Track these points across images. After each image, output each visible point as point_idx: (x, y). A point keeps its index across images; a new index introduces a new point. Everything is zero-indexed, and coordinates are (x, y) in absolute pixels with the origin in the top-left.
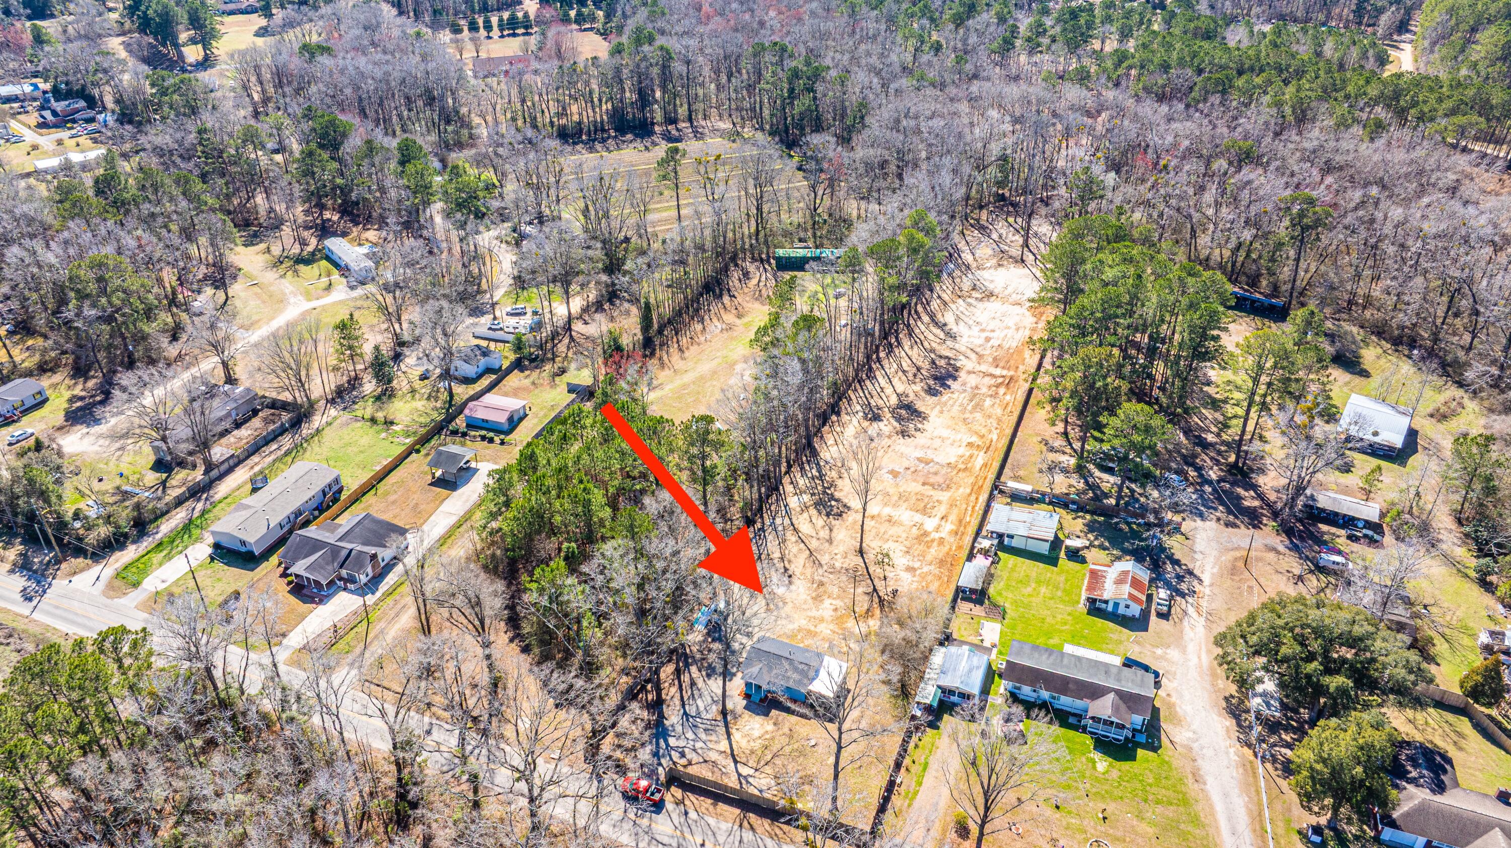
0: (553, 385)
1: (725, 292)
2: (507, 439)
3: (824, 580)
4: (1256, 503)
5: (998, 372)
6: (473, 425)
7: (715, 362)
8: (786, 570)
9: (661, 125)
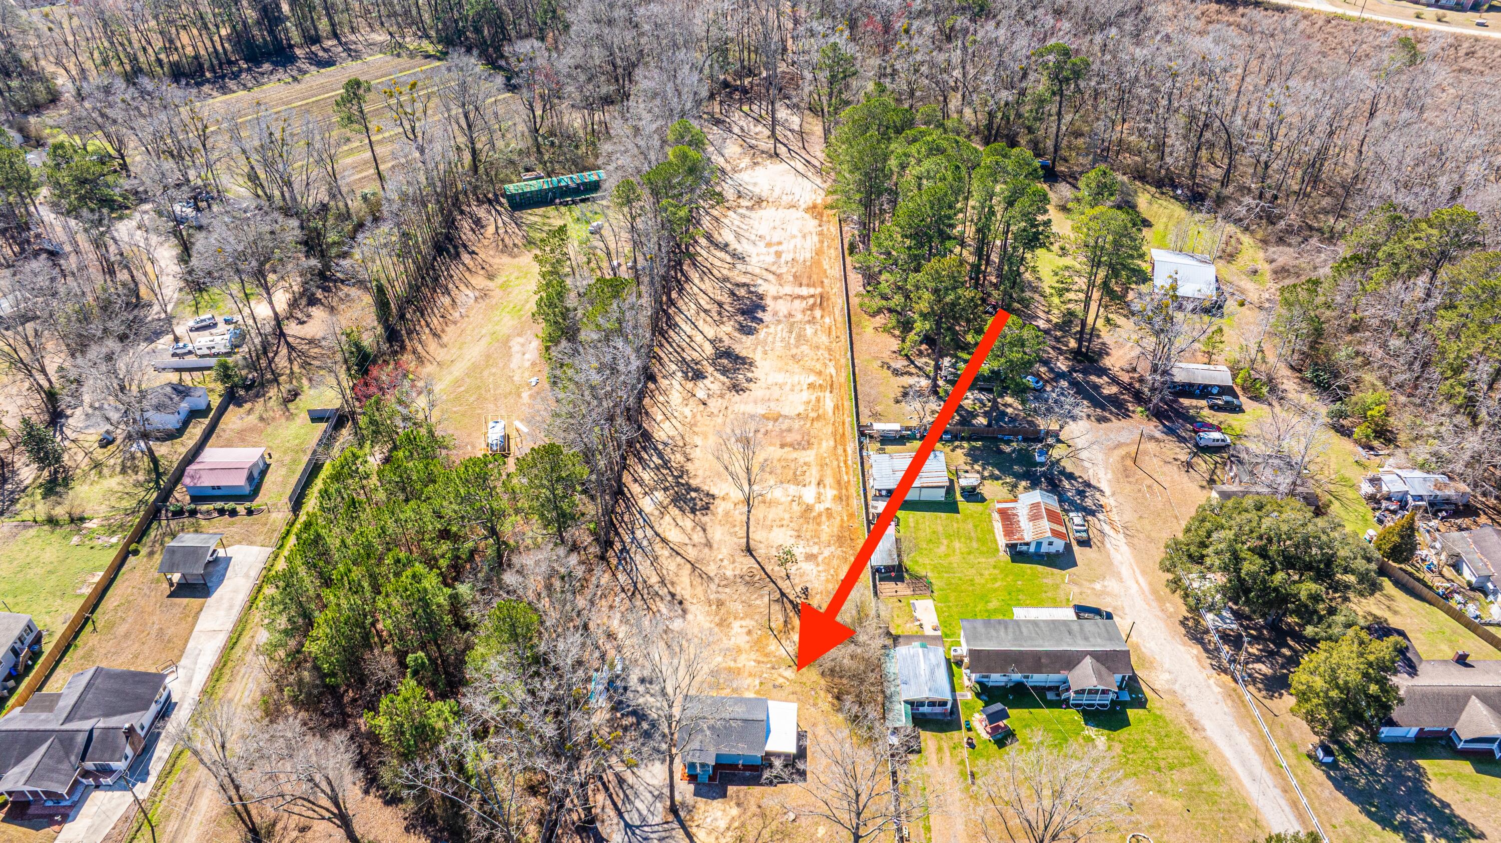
0: (290, 417)
1: (461, 249)
2: (254, 505)
3: (722, 597)
4: (1114, 389)
5: (804, 291)
6: (198, 498)
7: (484, 343)
8: (673, 595)
9: (301, 46)
